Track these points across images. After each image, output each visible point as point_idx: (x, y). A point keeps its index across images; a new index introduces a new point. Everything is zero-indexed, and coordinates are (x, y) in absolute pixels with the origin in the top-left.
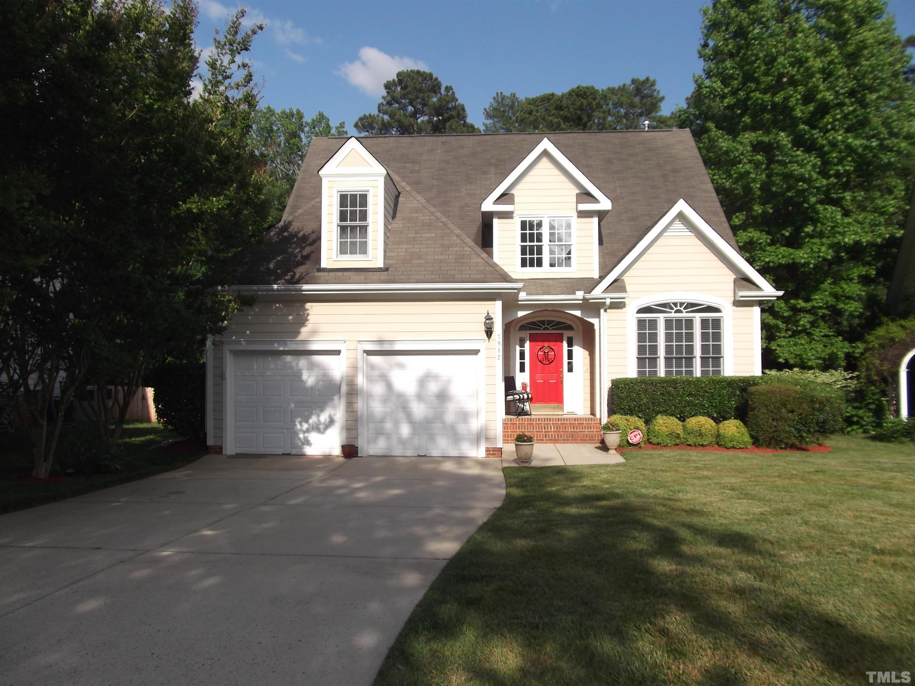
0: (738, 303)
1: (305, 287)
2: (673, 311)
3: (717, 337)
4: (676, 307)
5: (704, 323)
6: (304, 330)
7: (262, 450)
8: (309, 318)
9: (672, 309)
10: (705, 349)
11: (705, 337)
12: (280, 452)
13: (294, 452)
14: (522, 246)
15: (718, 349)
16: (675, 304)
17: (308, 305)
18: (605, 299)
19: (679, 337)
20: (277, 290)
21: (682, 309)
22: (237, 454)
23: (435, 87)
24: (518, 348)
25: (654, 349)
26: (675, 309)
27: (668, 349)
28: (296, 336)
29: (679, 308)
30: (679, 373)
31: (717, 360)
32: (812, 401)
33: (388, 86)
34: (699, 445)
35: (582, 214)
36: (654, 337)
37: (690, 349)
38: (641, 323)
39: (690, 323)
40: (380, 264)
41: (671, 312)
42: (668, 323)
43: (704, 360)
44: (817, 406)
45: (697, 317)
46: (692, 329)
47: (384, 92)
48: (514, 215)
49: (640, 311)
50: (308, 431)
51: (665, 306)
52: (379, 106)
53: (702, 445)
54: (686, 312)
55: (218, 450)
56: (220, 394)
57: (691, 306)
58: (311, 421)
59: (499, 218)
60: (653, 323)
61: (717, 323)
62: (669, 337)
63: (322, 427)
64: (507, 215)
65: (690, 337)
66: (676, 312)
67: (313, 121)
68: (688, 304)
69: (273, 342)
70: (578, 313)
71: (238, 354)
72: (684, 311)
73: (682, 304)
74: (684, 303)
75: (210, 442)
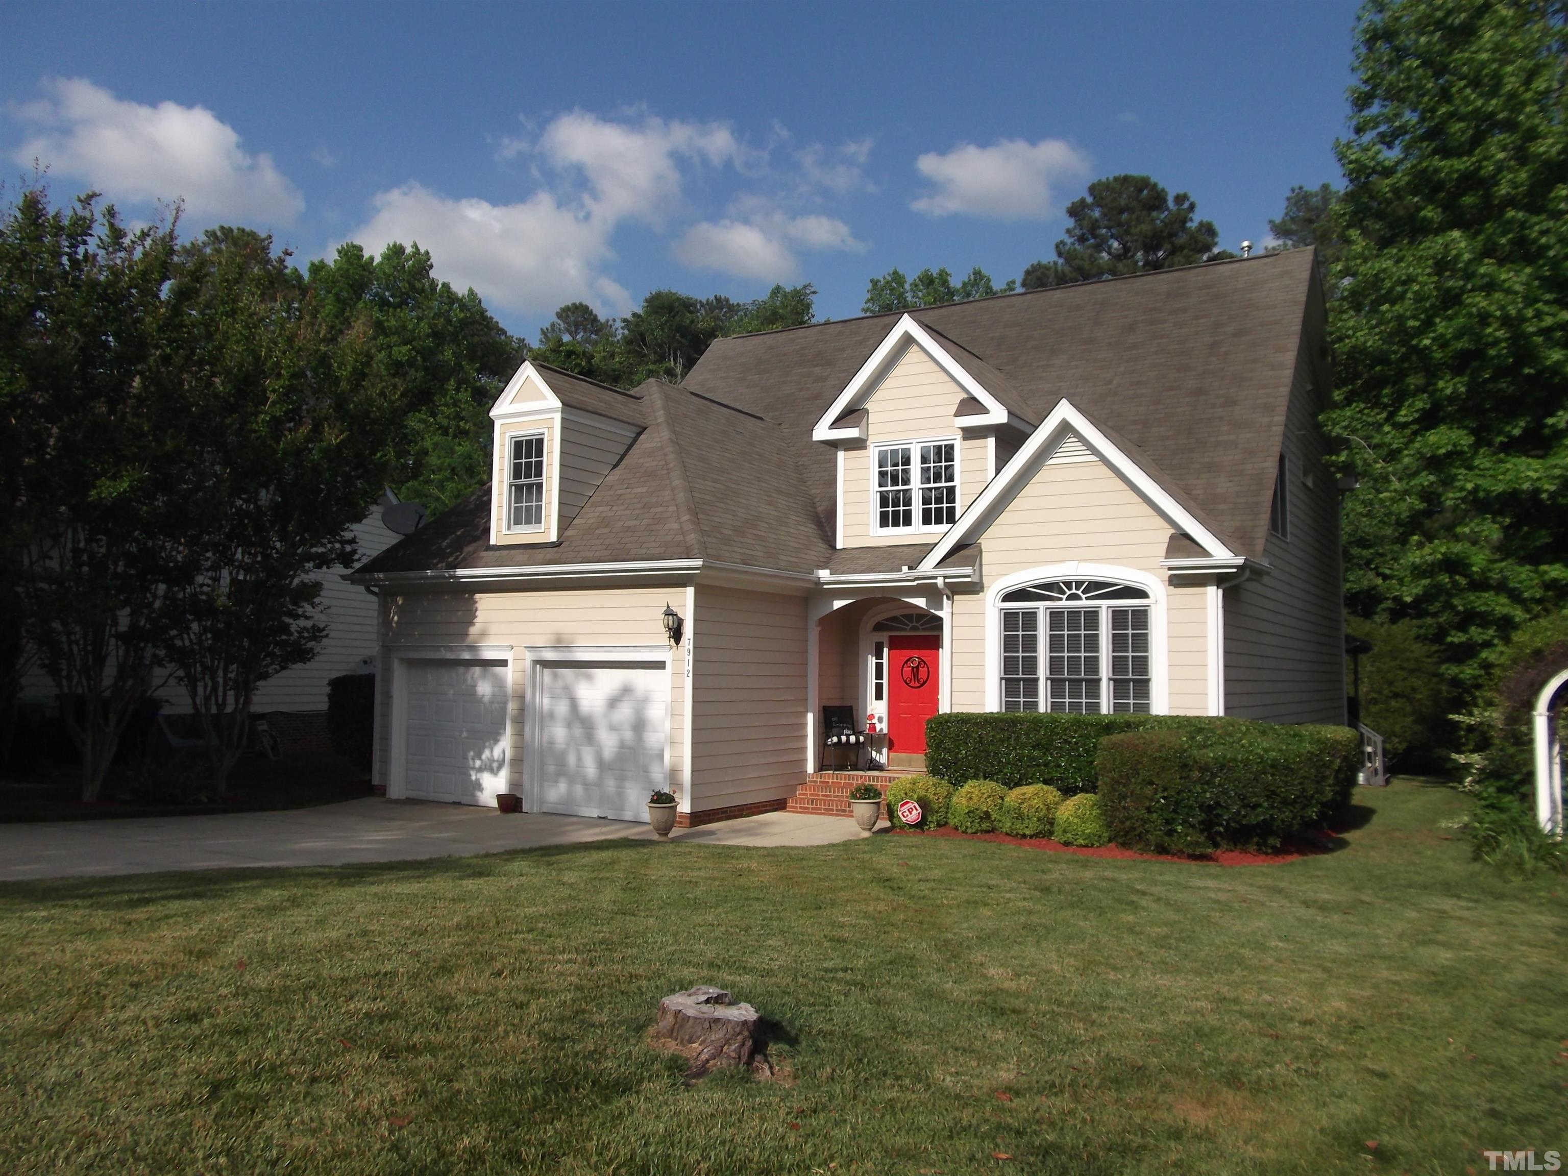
0: (1179, 581)
1: (460, 572)
2: (1065, 597)
3: (1141, 643)
4: (1070, 589)
5: (1119, 617)
6: (473, 630)
7: (432, 796)
8: (478, 613)
9: (1063, 593)
10: (1118, 664)
11: (1118, 642)
12: (450, 798)
13: (465, 800)
14: (881, 492)
15: (1142, 665)
16: (1068, 584)
17: (477, 596)
18: (936, 578)
19: (1074, 643)
20: (432, 577)
21: (1079, 592)
22: (408, 799)
23: (1157, 200)
24: (872, 661)
25: (1031, 664)
26: (1068, 593)
27: (1055, 665)
28: (463, 640)
29: (1074, 591)
30: (1075, 707)
31: (1143, 686)
32: (1185, 766)
33: (1076, 211)
34: (1018, 834)
35: (971, 433)
36: (1031, 643)
37: (1093, 664)
38: (1009, 619)
39: (1092, 617)
40: (553, 538)
41: (1061, 599)
42: (1055, 617)
43: (1120, 687)
44: (1196, 774)
45: (1105, 607)
46: (1096, 628)
47: (1070, 223)
48: (868, 443)
49: (1008, 597)
50: (480, 770)
51: (1051, 588)
52: (1057, 246)
53: (1024, 836)
54: (1087, 598)
55: (381, 791)
56: (387, 716)
57: (1095, 587)
58: (484, 757)
59: (846, 450)
60: (1030, 618)
61: (1141, 618)
62: (1055, 643)
63: (495, 765)
64: (857, 444)
65: (1093, 643)
66: (1068, 599)
67: (965, 285)
68: (1090, 582)
69: (437, 648)
70: (921, 602)
71: (412, 664)
72: (1083, 596)
73: (1079, 584)
74: (1083, 582)
75: (376, 781)
